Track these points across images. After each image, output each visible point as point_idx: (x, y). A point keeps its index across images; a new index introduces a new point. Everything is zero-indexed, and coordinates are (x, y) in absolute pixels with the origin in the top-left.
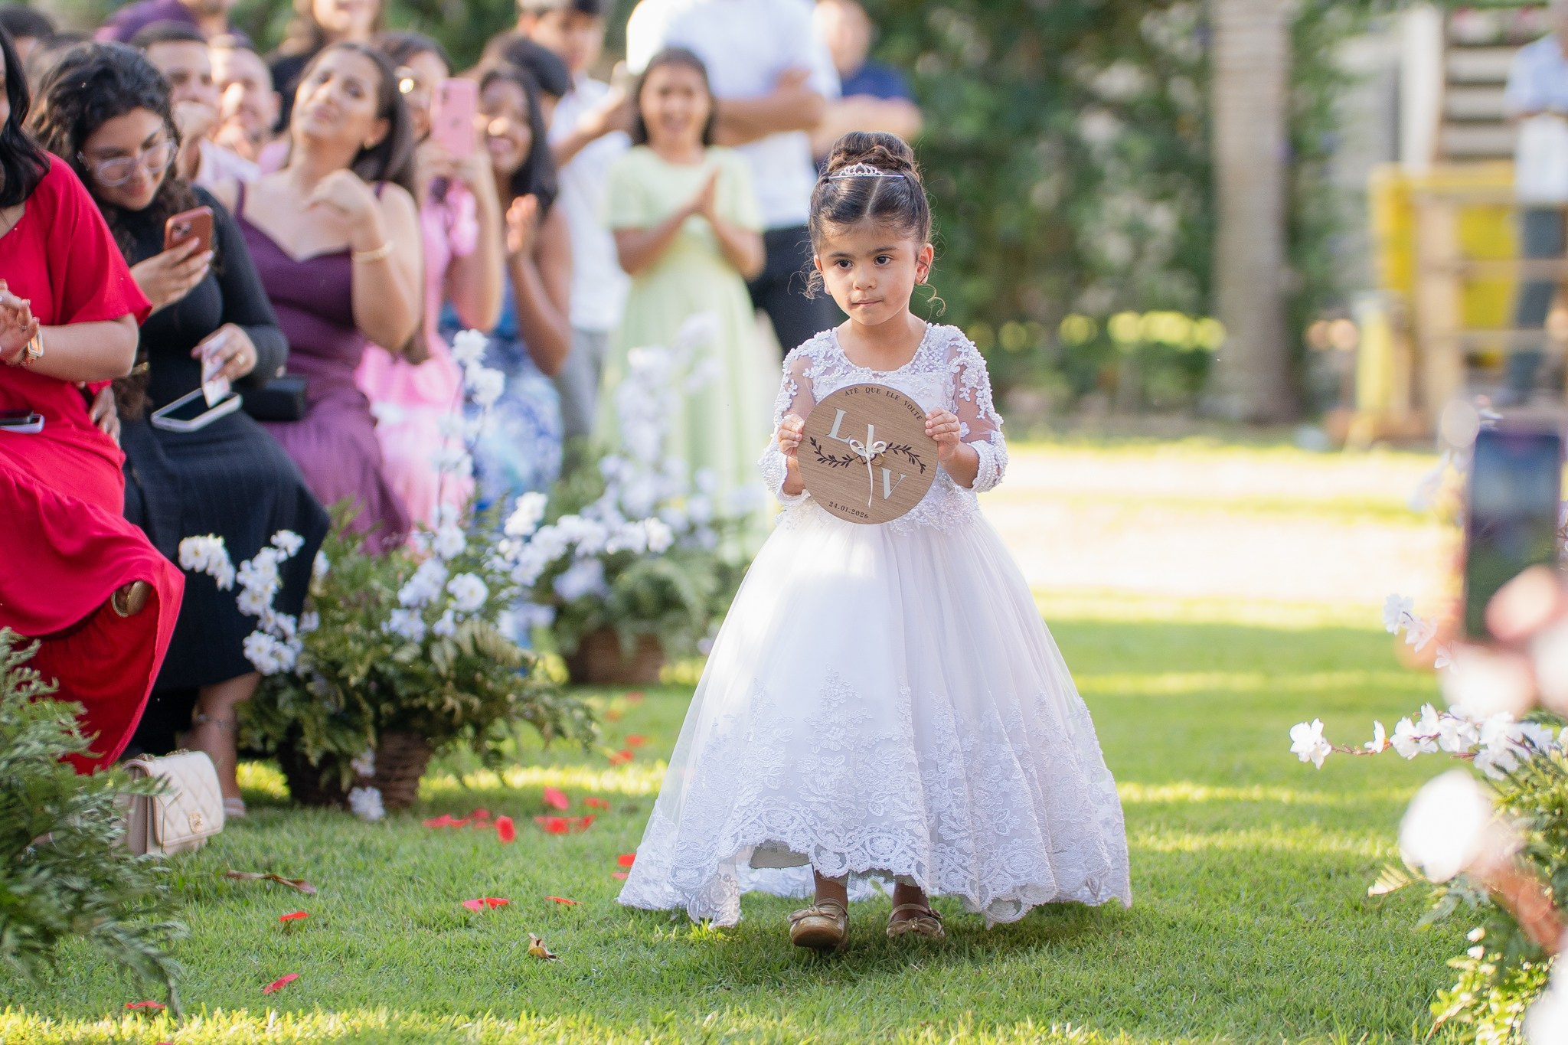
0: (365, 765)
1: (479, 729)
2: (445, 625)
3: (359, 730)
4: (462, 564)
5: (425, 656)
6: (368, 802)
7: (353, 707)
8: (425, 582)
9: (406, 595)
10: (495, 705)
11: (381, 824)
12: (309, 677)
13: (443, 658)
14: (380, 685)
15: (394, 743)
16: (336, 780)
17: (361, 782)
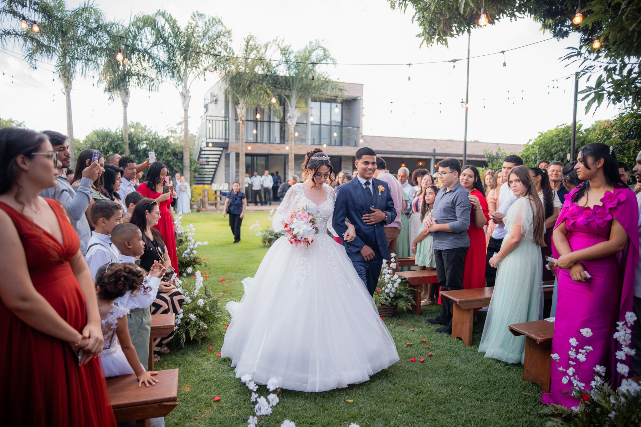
2: (192, 255)
5: (190, 259)
8: (188, 251)
9: (185, 252)
10: (197, 263)
14: (186, 263)
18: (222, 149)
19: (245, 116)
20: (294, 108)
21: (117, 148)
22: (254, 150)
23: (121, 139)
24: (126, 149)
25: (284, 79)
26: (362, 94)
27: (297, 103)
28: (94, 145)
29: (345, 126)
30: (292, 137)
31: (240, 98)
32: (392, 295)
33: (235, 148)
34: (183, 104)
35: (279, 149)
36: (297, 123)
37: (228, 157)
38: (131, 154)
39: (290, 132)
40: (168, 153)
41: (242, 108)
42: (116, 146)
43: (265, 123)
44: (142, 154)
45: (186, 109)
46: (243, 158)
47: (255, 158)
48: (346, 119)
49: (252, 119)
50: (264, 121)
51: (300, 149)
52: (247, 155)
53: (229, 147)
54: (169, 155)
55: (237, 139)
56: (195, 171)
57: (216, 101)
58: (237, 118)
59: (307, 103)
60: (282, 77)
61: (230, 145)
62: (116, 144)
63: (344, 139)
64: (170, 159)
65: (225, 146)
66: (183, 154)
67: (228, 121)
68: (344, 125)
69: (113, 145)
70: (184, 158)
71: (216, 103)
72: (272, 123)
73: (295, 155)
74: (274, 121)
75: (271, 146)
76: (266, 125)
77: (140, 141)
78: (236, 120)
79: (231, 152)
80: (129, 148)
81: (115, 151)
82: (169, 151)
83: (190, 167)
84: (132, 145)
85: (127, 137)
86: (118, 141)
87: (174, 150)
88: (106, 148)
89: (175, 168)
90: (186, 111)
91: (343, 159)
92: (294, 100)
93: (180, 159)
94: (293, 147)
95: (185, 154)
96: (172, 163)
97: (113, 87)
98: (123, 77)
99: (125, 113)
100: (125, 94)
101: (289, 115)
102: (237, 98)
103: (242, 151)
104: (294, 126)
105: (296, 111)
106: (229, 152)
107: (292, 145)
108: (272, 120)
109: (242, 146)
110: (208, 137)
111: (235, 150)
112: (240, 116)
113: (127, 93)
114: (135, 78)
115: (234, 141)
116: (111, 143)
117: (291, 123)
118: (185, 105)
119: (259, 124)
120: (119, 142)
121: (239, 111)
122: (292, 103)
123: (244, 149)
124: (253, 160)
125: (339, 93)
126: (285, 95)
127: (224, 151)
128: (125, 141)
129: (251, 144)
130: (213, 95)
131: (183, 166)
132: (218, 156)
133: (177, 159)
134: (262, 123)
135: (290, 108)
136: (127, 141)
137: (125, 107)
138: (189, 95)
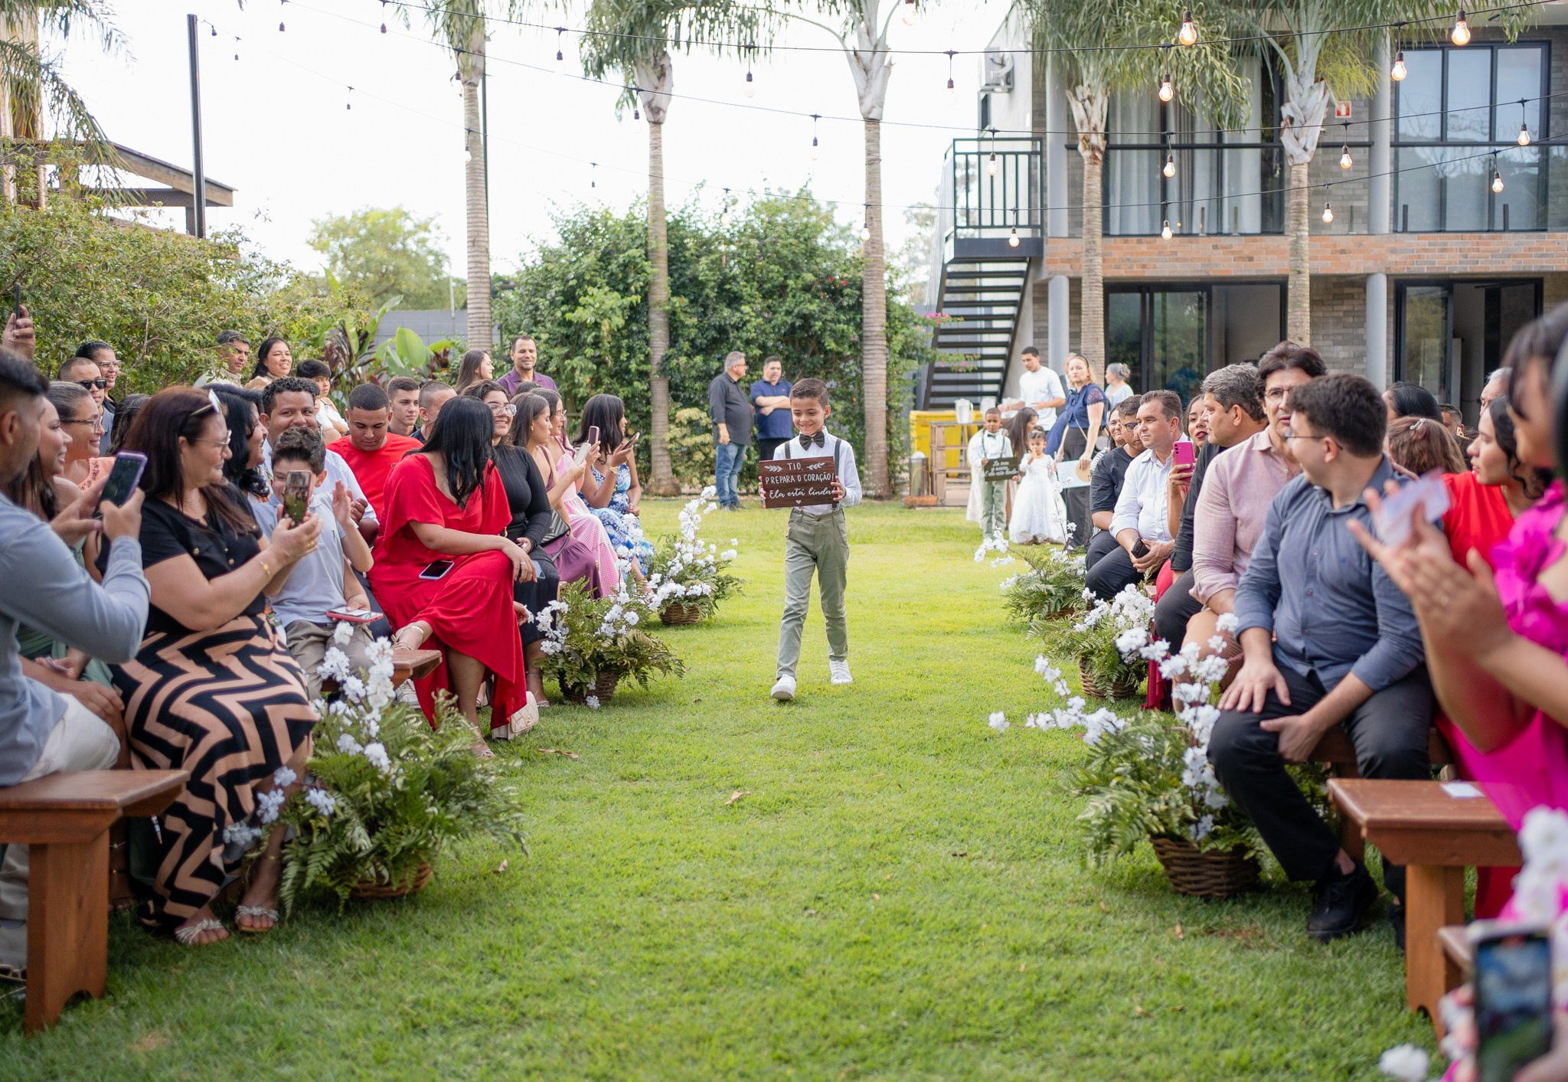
0: (592, 686)
1: (637, 670)
2: (622, 631)
3: (589, 674)
4: (628, 608)
5: (615, 643)
6: (594, 701)
7: (586, 665)
8: (614, 613)
9: (607, 617)
10: (643, 660)
11: (599, 710)
12: (569, 655)
13: (621, 644)
14: (598, 657)
15: (603, 676)
16: (581, 690)
17: (591, 693)
18: (1023, 267)
19: (1101, 129)
20: (1309, 81)
21: (626, 277)
22: (1144, 266)
23: (638, 242)
24: (654, 275)
27: (1323, 59)
28: (550, 266)
30: (1299, 204)
31: (1080, 57)
33: (1069, 261)
34: (861, 98)
35: (1251, 259)
37: (1042, 295)
38: (673, 294)
39: (1294, 184)
40: (807, 289)
41: (1089, 98)
42: (625, 265)
43: (1198, 153)
44: (713, 295)
45: (871, 116)
46: (1093, 299)
47: (1158, 297)
48: (1565, 114)
49: (1145, 141)
50: (1193, 147)
51: (1343, 252)
52: (1113, 288)
53: (1046, 257)
54: (808, 296)
55: (1074, 222)
56: (906, 352)
57: (1009, 78)
58: (1073, 143)
59: (1371, 59)
61: (1048, 248)
62: (621, 258)
63: (1555, 201)
64: (813, 307)
65: (1033, 253)
66: (860, 289)
67: (1042, 153)
69: (613, 267)
70: (867, 302)
71: (1010, 91)
72: (1226, 151)
73: (1314, 279)
74: (1236, 142)
75: (1215, 247)
76: (1202, 158)
77: (706, 246)
78: (1072, 148)
79: (1055, 273)
80: (671, 275)
81: (621, 287)
82: (809, 277)
83: (889, 340)
84: (677, 261)
85: (664, 232)
86: (629, 248)
87: (829, 275)
88: (587, 277)
89: (831, 344)
90: (872, 122)
93: (851, 308)
94: (1305, 244)
95: (867, 289)
96: (819, 324)
97: (611, 55)
98: (644, 12)
99: (656, 146)
100: (654, 78)
101: (1286, 111)
102: (1071, 55)
103: (1090, 271)
104: (1308, 158)
105: (1318, 94)
106: (1044, 276)
107: (1299, 238)
108: (1226, 140)
109: (1087, 251)
110: (962, 222)
111: (1067, 267)
112: (1082, 130)
113: (662, 73)
114: (687, 14)
115: (1065, 233)
116: (606, 257)
117: (1299, 147)
118: (869, 101)
119: (1173, 153)
120: (633, 252)
121: (1078, 113)
122: (1301, 63)
123: (1099, 260)
124: (1147, 307)
126: (1271, 33)
127: (1032, 271)
128: (652, 246)
129: (1135, 239)
130: (995, 57)
131: (861, 337)
132: (1015, 296)
133: (840, 308)
134: (1185, 152)
135: (1291, 83)
136: (662, 247)
137: (657, 123)
138: (886, 63)
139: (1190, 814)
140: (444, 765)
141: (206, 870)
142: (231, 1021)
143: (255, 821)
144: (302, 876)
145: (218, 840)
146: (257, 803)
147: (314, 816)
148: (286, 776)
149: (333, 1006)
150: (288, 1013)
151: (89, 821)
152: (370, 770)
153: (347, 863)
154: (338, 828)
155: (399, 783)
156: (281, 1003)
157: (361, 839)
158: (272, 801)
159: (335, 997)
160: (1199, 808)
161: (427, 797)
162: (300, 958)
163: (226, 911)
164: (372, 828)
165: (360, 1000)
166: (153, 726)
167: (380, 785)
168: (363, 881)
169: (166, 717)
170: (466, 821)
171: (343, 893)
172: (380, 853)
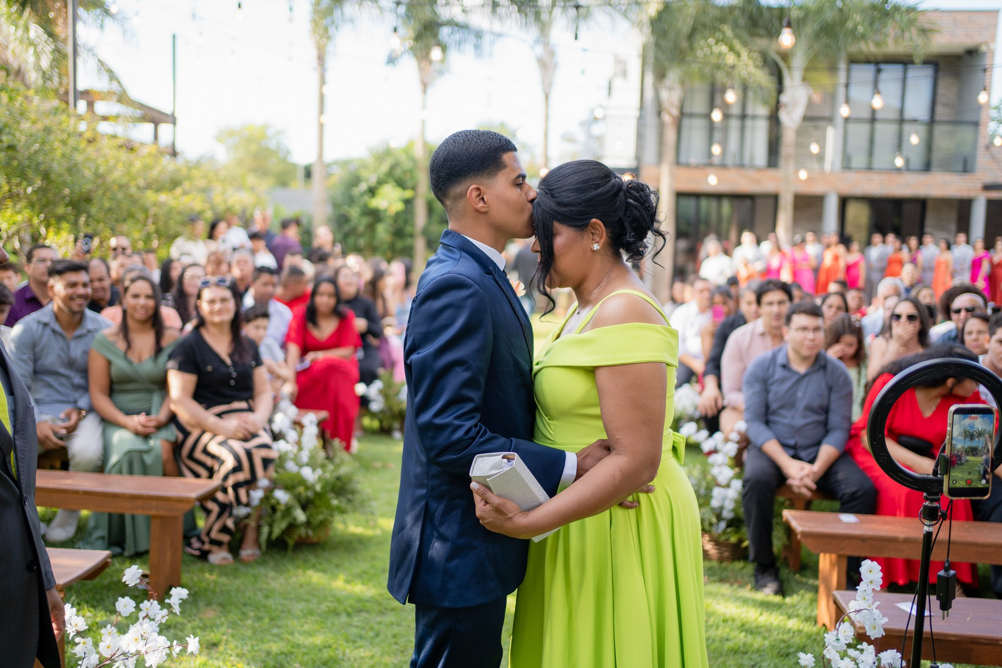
19: (678, 104)
20: (798, 81)
25: (776, 13)
26: (994, 37)
27: (807, 69)
29: (942, 122)
30: (789, 153)
32: (727, 514)
33: (656, 178)
34: (542, 80)
35: (759, 182)
36: (806, 118)
39: (787, 140)
41: (673, 87)
43: (732, 118)
47: (704, 201)
48: (945, 105)
49: (702, 112)
50: (729, 117)
51: (812, 180)
52: (680, 195)
55: (660, 155)
58: (659, 110)
60: (770, 8)
61: (644, 171)
63: (937, 156)
68: (938, 118)
72: (748, 120)
73: (794, 196)
74: (753, 114)
76: (734, 123)
91: (929, 205)
92: (799, 62)
94: (791, 176)
101: (785, 100)
103: (668, 186)
104: (795, 125)
107: (787, 171)
108: (748, 111)
115: (653, 161)
117: (791, 119)
118: (546, 81)
121: (665, 95)
122: (794, 70)
124: (696, 208)
125: (919, 41)
129: (692, 168)
134: (724, 120)
135: (787, 82)
138: (555, 63)
139: (714, 520)
140: (338, 479)
141: (224, 530)
142: (245, 605)
143: (247, 505)
144: (270, 533)
145: (230, 515)
146: (248, 495)
147: (278, 503)
148: (263, 482)
149: (291, 599)
150: (270, 602)
151: (180, 506)
152: (302, 482)
153: (292, 526)
154: (288, 510)
155: (318, 488)
156: (267, 597)
157: (300, 516)
158: (257, 495)
159: (292, 595)
160: (719, 517)
161: (331, 495)
162: (272, 574)
163: (235, 548)
164: (304, 508)
165: (305, 597)
166: (198, 454)
167: (307, 488)
168: (300, 537)
169: (205, 451)
170: (349, 508)
171: (291, 542)
172: (308, 524)
